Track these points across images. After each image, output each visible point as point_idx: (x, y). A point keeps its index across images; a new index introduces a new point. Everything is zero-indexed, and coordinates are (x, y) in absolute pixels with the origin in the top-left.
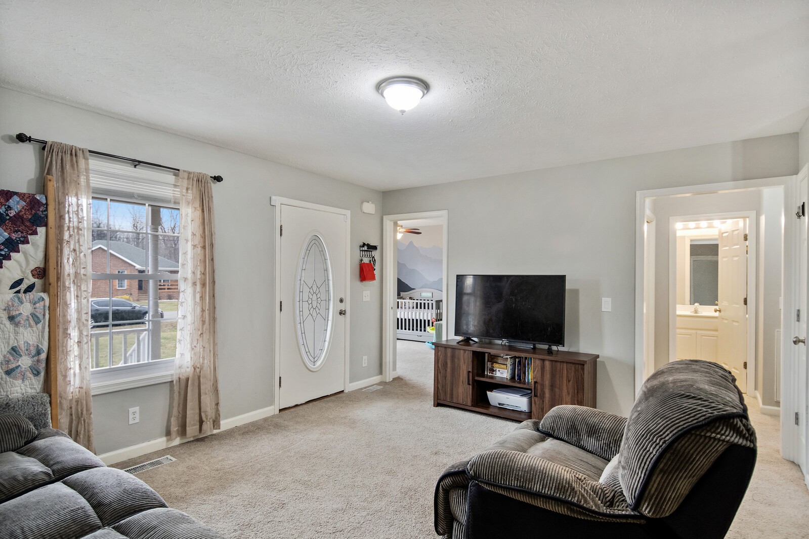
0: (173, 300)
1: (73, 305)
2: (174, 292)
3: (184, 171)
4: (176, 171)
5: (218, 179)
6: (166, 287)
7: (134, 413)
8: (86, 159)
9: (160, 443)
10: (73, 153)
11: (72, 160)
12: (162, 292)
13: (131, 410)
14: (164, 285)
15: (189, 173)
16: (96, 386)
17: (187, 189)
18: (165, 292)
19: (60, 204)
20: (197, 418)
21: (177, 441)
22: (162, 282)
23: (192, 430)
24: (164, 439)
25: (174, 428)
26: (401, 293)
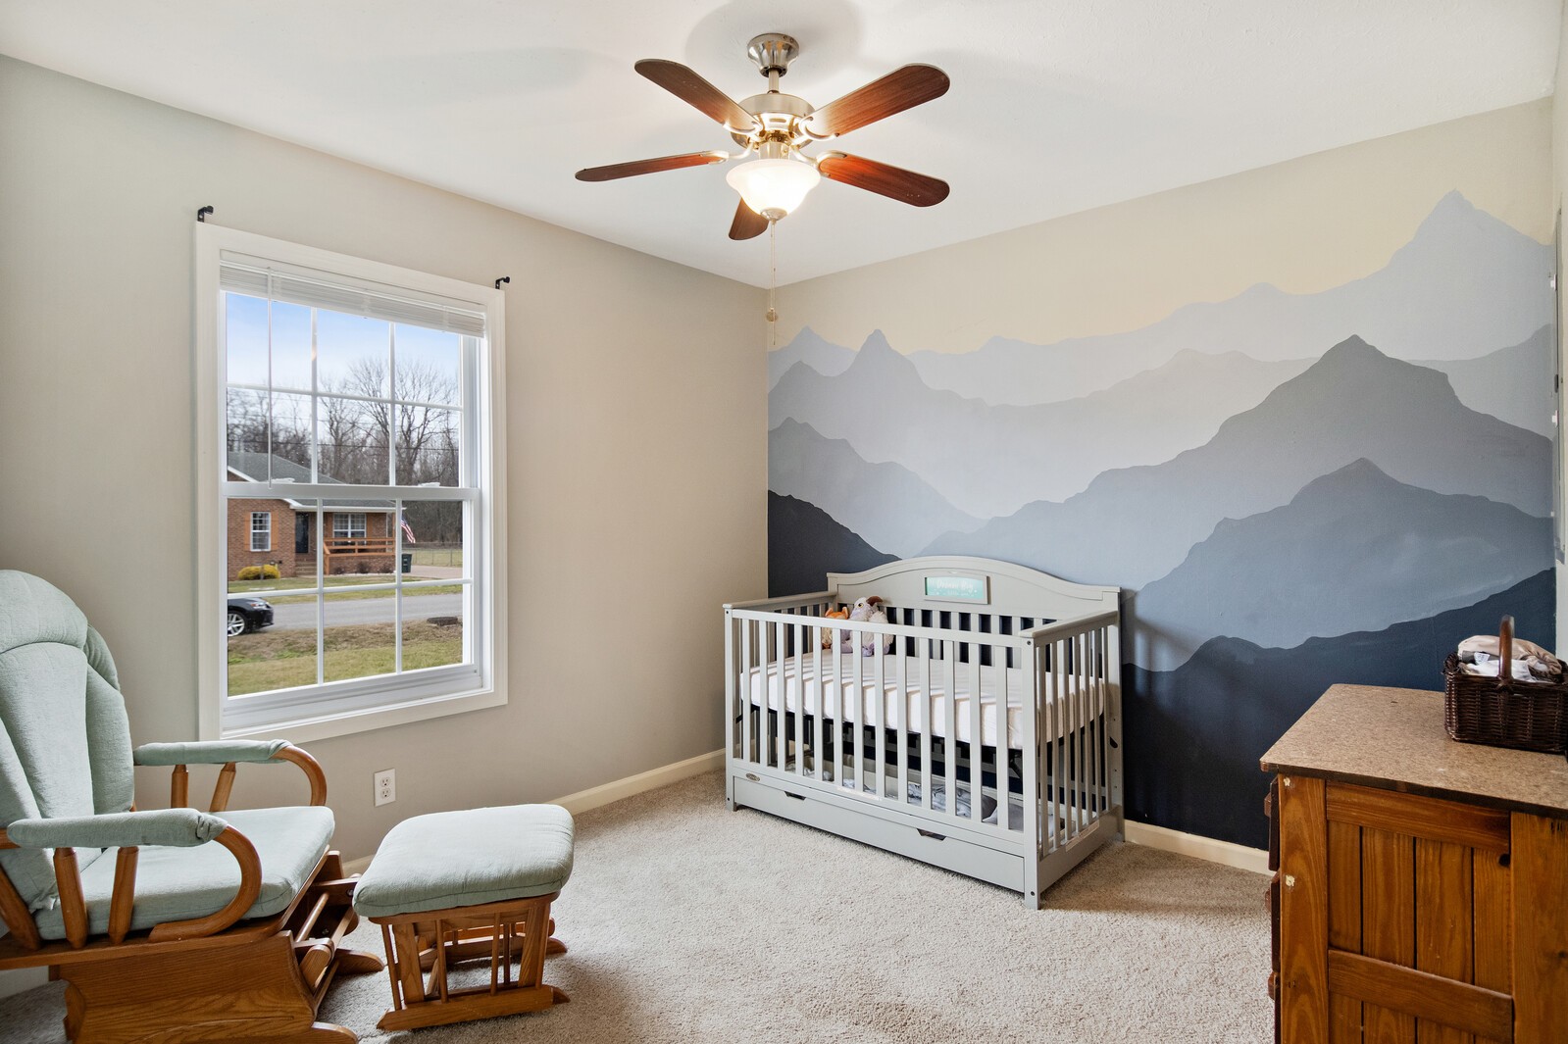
0: (369, 574)
2: (373, 557)
6: (356, 547)
12: (348, 558)
14: (353, 544)
18: (352, 557)
22: (349, 536)
26: (828, 575)
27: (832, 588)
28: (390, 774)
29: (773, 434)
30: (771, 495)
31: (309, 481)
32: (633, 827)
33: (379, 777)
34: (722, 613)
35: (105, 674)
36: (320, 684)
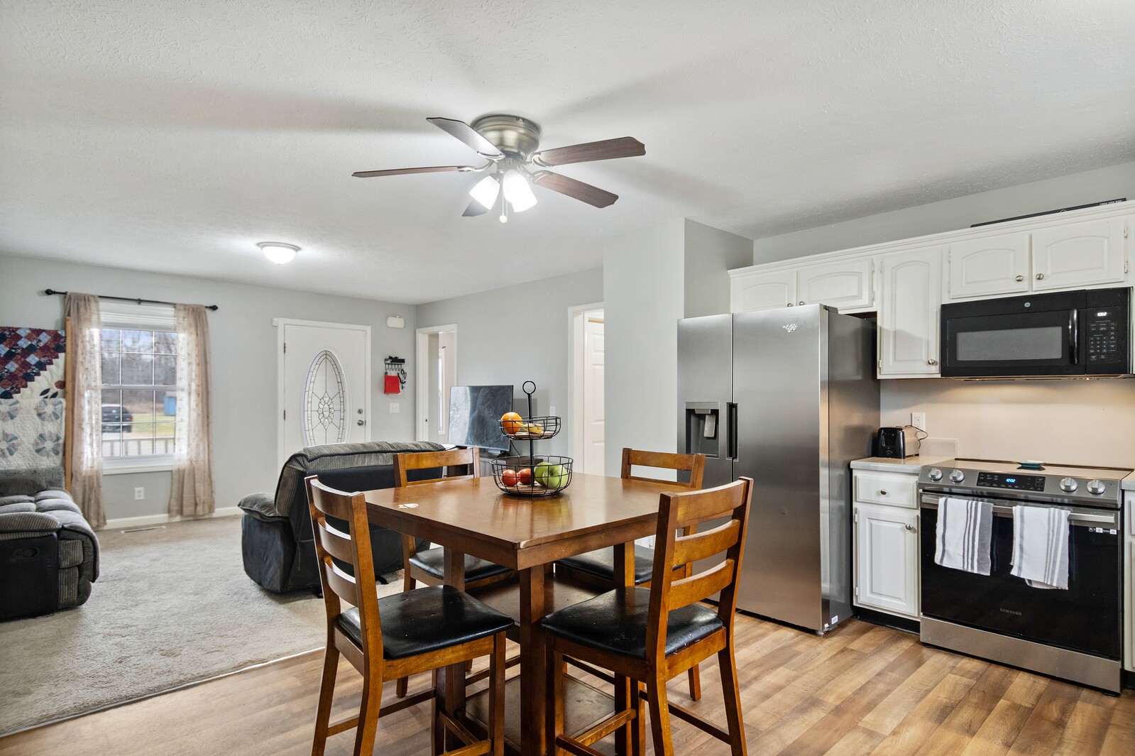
1: (87, 407)
3: (180, 304)
4: (174, 305)
5: (214, 308)
7: (139, 492)
8: (96, 302)
9: (162, 517)
10: (86, 299)
11: (85, 304)
13: (137, 489)
15: (185, 305)
16: (108, 468)
17: (184, 318)
19: (75, 336)
20: (193, 501)
21: (178, 518)
23: (188, 510)
24: (166, 515)
25: (175, 508)
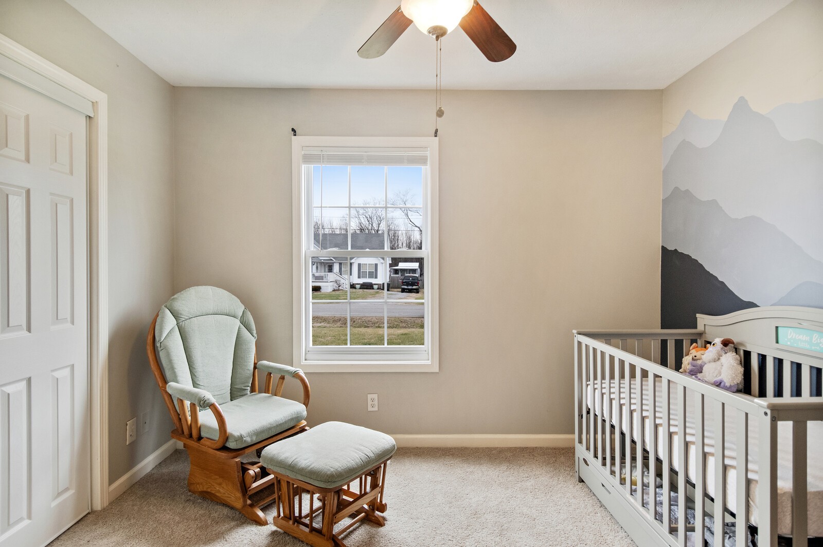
26: (698, 315)
27: (700, 327)
28: (375, 396)
29: (665, 202)
30: (664, 249)
31: (348, 249)
32: (504, 467)
33: (370, 396)
34: (573, 336)
35: (249, 330)
36: (349, 346)
